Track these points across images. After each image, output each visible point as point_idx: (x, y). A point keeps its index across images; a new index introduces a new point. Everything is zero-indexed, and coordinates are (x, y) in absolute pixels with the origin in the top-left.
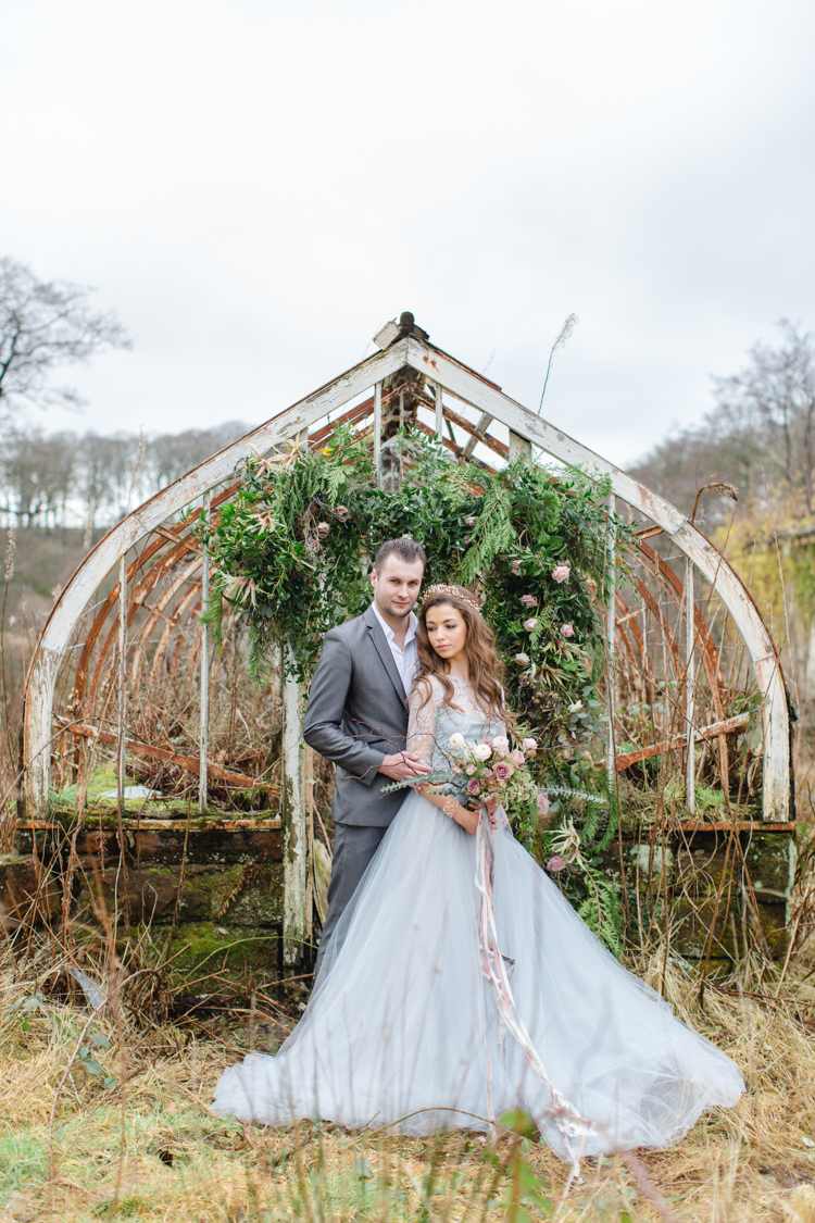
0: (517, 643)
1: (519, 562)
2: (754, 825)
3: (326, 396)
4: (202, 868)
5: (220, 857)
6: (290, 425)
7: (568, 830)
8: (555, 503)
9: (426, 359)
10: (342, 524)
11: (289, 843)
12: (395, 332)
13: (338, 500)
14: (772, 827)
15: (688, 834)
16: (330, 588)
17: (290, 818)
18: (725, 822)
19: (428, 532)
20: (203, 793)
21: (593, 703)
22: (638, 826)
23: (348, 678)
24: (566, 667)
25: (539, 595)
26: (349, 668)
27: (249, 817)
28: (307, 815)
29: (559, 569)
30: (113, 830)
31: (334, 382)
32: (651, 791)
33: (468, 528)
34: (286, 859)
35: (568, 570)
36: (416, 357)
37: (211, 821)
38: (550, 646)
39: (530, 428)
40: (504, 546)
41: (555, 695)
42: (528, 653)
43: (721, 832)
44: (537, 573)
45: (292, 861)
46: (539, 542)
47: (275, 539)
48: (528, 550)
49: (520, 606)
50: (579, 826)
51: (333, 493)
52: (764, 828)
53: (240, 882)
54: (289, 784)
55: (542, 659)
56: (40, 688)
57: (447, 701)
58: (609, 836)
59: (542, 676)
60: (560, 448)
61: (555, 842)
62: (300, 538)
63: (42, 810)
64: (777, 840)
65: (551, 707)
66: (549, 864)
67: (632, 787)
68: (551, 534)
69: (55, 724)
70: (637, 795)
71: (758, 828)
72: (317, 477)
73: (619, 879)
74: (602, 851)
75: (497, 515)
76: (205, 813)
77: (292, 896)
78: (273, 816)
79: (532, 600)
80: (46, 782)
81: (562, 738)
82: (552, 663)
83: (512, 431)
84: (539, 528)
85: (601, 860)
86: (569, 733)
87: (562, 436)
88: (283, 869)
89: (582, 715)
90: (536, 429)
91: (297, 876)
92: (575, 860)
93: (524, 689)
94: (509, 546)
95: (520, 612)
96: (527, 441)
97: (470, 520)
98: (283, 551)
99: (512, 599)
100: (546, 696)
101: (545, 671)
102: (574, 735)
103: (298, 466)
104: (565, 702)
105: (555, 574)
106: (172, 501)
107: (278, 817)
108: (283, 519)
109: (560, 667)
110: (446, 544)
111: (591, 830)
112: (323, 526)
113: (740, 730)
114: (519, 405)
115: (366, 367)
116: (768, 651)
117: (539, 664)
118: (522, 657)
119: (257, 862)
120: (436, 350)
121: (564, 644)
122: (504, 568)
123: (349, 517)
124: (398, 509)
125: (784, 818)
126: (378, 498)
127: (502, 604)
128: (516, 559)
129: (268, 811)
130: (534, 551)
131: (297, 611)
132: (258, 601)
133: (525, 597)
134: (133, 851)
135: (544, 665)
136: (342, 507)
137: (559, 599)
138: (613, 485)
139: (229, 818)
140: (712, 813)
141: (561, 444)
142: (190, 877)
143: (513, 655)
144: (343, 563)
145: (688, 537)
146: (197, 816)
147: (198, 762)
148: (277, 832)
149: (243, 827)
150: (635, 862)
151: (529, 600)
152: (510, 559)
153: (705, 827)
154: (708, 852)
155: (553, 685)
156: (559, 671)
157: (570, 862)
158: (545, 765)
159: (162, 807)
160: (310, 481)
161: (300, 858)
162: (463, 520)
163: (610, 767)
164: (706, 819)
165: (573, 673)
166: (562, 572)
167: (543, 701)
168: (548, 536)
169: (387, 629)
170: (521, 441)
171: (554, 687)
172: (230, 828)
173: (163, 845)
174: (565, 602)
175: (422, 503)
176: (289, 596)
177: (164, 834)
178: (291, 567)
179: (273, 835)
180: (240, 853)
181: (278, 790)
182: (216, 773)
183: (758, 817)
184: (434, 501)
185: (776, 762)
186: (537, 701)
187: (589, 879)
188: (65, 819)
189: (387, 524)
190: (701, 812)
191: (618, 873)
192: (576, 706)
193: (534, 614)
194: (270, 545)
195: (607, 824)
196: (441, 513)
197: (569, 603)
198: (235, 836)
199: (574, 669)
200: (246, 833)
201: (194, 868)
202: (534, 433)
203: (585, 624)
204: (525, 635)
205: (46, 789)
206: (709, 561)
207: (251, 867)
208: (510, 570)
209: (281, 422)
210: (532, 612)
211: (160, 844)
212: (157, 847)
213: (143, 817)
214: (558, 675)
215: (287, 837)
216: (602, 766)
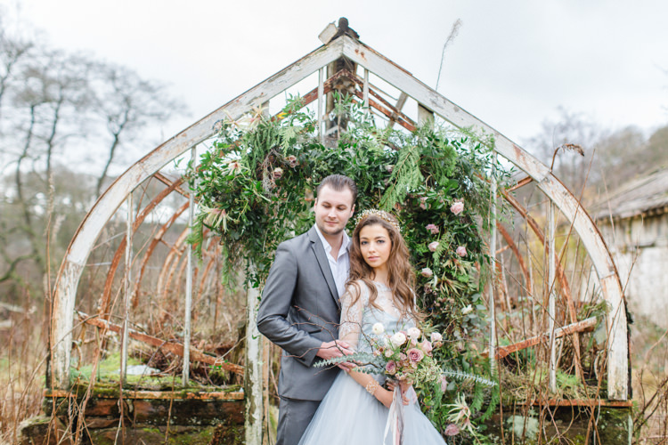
0: (423, 260)
1: (426, 198)
2: (601, 402)
3: (283, 78)
4: (183, 428)
5: (197, 420)
6: (256, 98)
7: (460, 404)
8: (453, 154)
9: (357, 51)
10: (292, 169)
11: (250, 410)
12: (334, 32)
13: (289, 152)
14: (615, 404)
15: (552, 408)
16: (282, 217)
17: (251, 392)
18: (579, 400)
19: (357, 175)
20: (186, 371)
21: (480, 307)
22: (513, 401)
23: (294, 281)
24: (460, 279)
25: (441, 225)
26: (296, 273)
27: (219, 390)
28: (264, 389)
29: (456, 204)
30: (116, 399)
31: (289, 67)
32: (523, 375)
33: (387, 173)
34: (247, 422)
35: (463, 205)
36: (349, 49)
37: (191, 393)
38: (448, 263)
39: (433, 102)
40: (415, 186)
41: (452, 300)
42: (432, 268)
43: (576, 407)
44: (439, 207)
45: (251, 424)
46: (441, 184)
47: (241, 179)
48: (432, 190)
49: (425, 232)
50: (469, 401)
51: (286, 146)
52: (609, 404)
53: (211, 440)
54: (250, 366)
55: (442, 273)
56: (65, 290)
57: (371, 301)
58: (492, 409)
59: (442, 285)
60: (456, 118)
61: (451, 413)
62: (260, 179)
63: (64, 383)
64: (619, 414)
65: (449, 309)
66: (446, 430)
67: (508, 372)
68: (450, 178)
69: (77, 318)
70: (513, 378)
71: (604, 404)
72: (274, 135)
73: (498, 442)
74: (486, 420)
75: (409, 163)
76: (187, 387)
78: (238, 390)
79: (435, 228)
80: (68, 362)
81: (457, 333)
82: (449, 276)
83: (420, 105)
84: (441, 174)
85: (485, 427)
86: (462, 330)
87: (457, 109)
88: (244, 430)
89: (472, 316)
90: (438, 103)
91: (255, 436)
92: (467, 428)
93: (428, 296)
94: (418, 187)
95: (425, 237)
96: (431, 112)
97: (389, 167)
98: (247, 188)
99: (420, 227)
100: (444, 301)
101: (445, 282)
102: (466, 331)
103: (261, 126)
104: (459, 306)
105: (452, 208)
106: (167, 153)
107: (242, 390)
108: (248, 164)
109: (456, 279)
110: (370, 185)
111: (478, 404)
112: (279, 170)
113: (589, 330)
114: (425, 86)
115: (313, 57)
116: (611, 271)
117: (440, 277)
118: (427, 271)
119: (225, 425)
120: (364, 46)
121: (459, 261)
122: (414, 203)
123: (297, 164)
124: (334, 157)
125: (624, 397)
126: (320, 150)
127: (412, 231)
128: (423, 196)
129: (234, 386)
130: (437, 191)
131: (258, 234)
132: (229, 227)
133: (429, 225)
134: (131, 415)
135: (444, 277)
136: (293, 156)
137: (456, 227)
138: (496, 143)
139: (205, 390)
140: (568, 392)
141: (457, 114)
142: (174, 436)
143: (420, 269)
144: (292, 198)
145: (550, 184)
146: (181, 389)
147: (183, 348)
148: (241, 402)
149: (215, 398)
150: (511, 429)
151: (433, 228)
152: (418, 197)
153: (563, 403)
154: (566, 422)
156: (455, 282)
157: (463, 429)
159: (156, 381)
160: (269, 137)
161: (258, 423)
162: (383, 167)
163: (492, 356)
164: (564, 397)
165: (465, 284)
166: (458, 206)
167: (442, 304)
168: (447, 180)
169: (326, 244)
170: (427, 112)
171: (451, 294)
172: (205, 398)
173: (154, 410)
174: (460, 230)
175: (353, 155)
176: (251, 223)
177: (156, 402)
178: (253, 200)
179: (238, 404)
180: (212, 417)
181: (243, 370)
182: (196, 356)
183: (604, 395)
184: (361, 152)
185: (617, 354)
186: (438, 305)
187: (477, 442)
188: (80, 390)
189: (326, 169)
190: (561, 391)
191: (498, 437)
192: (467, 309)
193: (436, 238)
194: (239, 184)
195: (490, 399)
196: (367, 161)
197: (463, 230)
198: (209, 405)
199: (466, 281)
200: (217, 402)
201: (177, 428)
202: (437, 105)
203: (475, 247)
204: (429, 255)
205: (67, 366)
206: (566, 203)
207: (220, 428)
208: (418, 205)
209: (249, 96)
210: (434, 237)
211: (152, 409)
212: (149, 412)
213: (140, 389)
214: (454, 286)
215: (248, 406)
216: (486, 355)
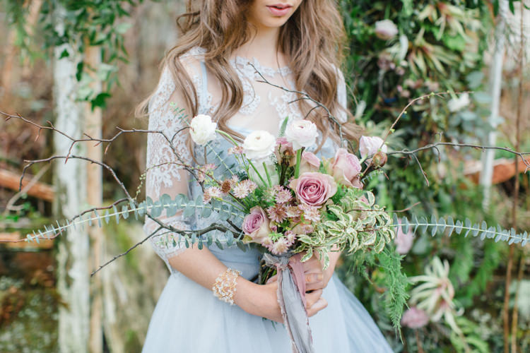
0: (379, 5)
17: (66, 234)
24: (451, 43)
27: (11, 230)
34: (62, 284)
38: (428, 11)
41: (432, 84)
42: (396, 21)
45: (69, 286)
55: (417, 30)
59: (413, 56)
65: (426, 102)
67: (511, 205)
73: (489, 324)
77: (69, 330)
82: (429, 37)
86: (447, 139)
89: (468, 116)
92: (443, 317)
93: (386, 75)
100: (418, 86)
101: (419, 48)
109: (441, 44)
111: (465, 267)
117: (411, 38)
118: (386, 27)
121: (449, 8)
129: (37, 223)
135: (420, 40)
143: (371, 23)
148: (48, 252)
149: (3, 245)
150: (512, 304)
155: (429, 70)
156: (438, 49)
158: (409, 184)
161: (80, 285)
163: (487, 179)
165: (458, 53)
167: (413, 93)
171: (431, 72)
179: (43, 255)
186: (406, 94)
191: (487, 316)
192: (459, 102)
199: (462, 46)
214: (437, 57)
215: (62, 257)
216: (476, 177)
